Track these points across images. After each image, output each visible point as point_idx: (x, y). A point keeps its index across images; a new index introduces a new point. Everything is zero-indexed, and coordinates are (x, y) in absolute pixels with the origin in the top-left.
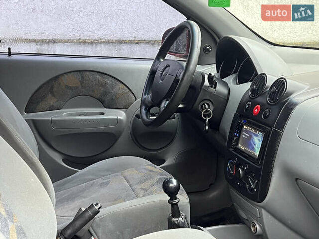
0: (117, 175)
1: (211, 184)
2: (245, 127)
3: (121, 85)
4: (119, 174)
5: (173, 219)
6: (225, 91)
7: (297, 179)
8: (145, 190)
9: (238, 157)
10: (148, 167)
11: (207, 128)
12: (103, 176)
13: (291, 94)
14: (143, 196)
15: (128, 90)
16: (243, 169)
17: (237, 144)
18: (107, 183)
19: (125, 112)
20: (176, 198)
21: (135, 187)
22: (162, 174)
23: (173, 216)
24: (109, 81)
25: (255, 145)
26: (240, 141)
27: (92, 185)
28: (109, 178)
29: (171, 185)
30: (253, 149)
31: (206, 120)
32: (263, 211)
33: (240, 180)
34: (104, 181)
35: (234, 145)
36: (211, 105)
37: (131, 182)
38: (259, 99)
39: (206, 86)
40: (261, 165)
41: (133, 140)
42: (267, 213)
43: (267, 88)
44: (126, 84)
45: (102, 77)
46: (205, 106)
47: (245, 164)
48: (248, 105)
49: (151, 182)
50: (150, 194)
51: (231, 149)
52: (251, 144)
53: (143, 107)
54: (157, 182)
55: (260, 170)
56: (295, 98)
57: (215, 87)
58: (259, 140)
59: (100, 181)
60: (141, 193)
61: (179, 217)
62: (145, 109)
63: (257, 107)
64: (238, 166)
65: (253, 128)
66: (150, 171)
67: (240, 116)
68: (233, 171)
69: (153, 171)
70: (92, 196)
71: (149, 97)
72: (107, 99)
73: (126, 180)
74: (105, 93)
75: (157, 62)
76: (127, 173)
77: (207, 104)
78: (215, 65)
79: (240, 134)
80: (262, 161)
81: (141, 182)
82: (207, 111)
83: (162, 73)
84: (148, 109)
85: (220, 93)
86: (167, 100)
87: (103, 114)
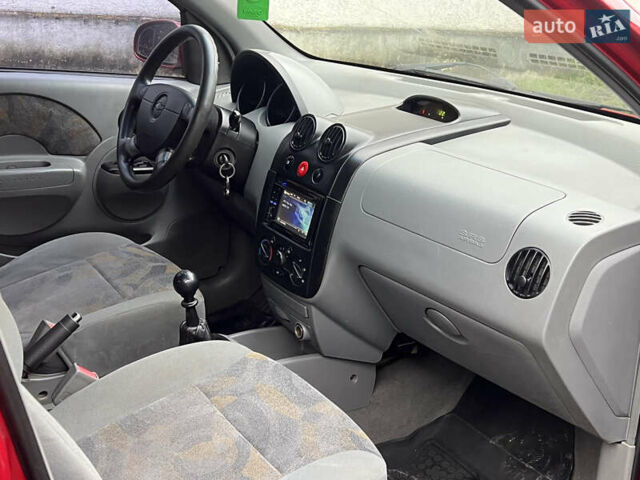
0: (82, 264)
1: (220, 268)
2: (285, 192)
3: (77, 118)
4: (84, 261)
5: (190, 328)
6: (252, 136)
7: (360, 266)
8: (135, 287)
9: (276, 235)
10: (129, 249)
11: (228, 192)
12: (58, 265)
13: (352, 147)
14: (134, 297)
15: (87, 125)
16: (284, 252)
17: (274, 217)
18: (68, 278)
19: (85, 160)
20: (193, 300)
21: (117, 282)
22: (156, 261)
23: (188, 325)
24: (56, 111)
25: (301, 219)
26: (279, 213)
27: (43, 281)
28: (70, 269)
29: (186, 281)
30: (299, 224)
31: (225, 179)
32: (314, 310)
33: (280, 267)
34: (62, 274)
35: (270, 218)
36: (232, 156)
37: (109, 274)
38: (307, 152)
39: (224, 129)
40: (312, 247)
41: (98, 205)
42: (318, 312)
43: (317, 136)
44: (83, 114)
45: (44, 105)
46: (224, 159)
47: (287, 245)
48: (290, 160)
49: (142, 273)
50: (145, 292)
51: (265, 224)
52: (296, 218)
53: (122, 158)
54: (151, 273)
55: (310, 253)
56: (357, 154)
57: (238, 130)
58: (307, 212)
59: (55, 273)
60: (130, 292)
61: (196, 326)
62: (126, 161)
63: (304, 165)
64: (276, 247)
65: (298, 195)
66: (136, 255)
67: (278, 174)
68: (269, 254)
69: (140, 256)
70: (48, 299)
71: (131, 141)
72: (53, 140)
73: (100, 272)
74: (51, 131)
75: (141, 85)
76: (97, 259)
77: (228, 156)
78: (229, 87)
79: (278, 202)
80: (313, 241)
81: (124, 274)
82: (227, 165)
83: (154, 106)
84: (131, 162)
85: (244, 139)
86: (168, 150)
87: (47, 164)
